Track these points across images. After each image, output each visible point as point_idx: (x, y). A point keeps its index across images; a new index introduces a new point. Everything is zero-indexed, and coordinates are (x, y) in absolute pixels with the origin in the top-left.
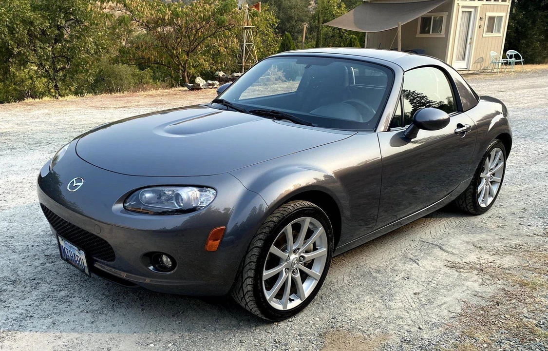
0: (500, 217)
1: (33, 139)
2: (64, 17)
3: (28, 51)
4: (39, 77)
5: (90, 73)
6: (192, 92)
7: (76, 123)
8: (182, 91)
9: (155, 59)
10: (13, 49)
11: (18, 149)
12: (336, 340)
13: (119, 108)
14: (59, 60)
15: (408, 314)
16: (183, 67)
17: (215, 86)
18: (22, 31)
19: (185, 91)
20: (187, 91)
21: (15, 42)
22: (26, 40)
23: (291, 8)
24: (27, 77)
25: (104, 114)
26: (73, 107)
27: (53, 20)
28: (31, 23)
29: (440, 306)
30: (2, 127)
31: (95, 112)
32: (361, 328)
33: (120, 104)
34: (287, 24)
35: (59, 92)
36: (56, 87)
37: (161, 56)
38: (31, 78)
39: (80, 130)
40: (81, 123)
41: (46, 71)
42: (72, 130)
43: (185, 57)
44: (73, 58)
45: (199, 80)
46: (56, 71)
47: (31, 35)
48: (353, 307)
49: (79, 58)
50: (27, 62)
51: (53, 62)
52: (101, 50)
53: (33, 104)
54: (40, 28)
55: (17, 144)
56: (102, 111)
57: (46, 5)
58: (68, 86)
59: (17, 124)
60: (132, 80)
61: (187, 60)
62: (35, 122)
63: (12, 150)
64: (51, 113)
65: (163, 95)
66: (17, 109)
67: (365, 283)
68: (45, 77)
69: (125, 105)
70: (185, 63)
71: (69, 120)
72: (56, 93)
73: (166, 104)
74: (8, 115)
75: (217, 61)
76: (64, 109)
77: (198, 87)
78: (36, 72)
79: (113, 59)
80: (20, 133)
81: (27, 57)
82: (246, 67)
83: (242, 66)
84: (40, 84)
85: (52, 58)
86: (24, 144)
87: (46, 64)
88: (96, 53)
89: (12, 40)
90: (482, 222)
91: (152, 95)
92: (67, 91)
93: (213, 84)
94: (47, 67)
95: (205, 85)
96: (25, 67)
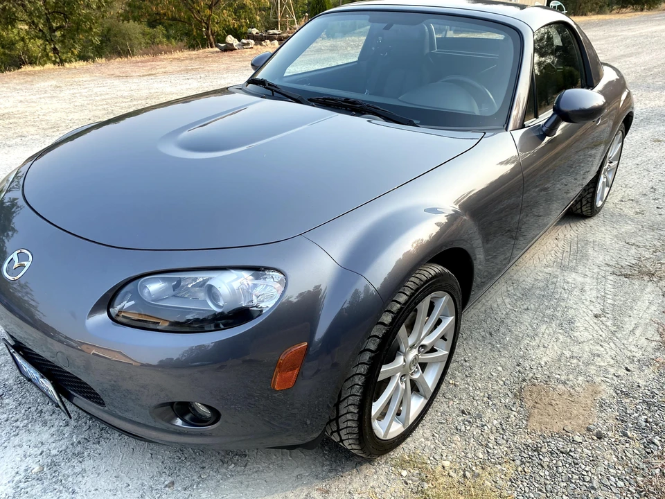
0: (632, 200)
1: (48, 122)
4: (32, 38)
5: (95, 32)
6: (225, 53)
7: (96, 98)
8: (213, 53)
9: (172, 15)
11: (31, 137)
12: (539, 402)
13: (143, 76)
14: (55, 17)
15: (602, 349)
16: (206, 23)
17: (250, 46)
19: (217, 52)
20: (218, 52)
24: (17, 38)
25: (128, 85)
26: (86, 77)
29: (632, 332)
30: (2, 106)
31: (116, 82)
32: (559, 377)
33: (144, 71)
35: (59, 57)
36: (55, 50)
37: (180, 11)
38: (23, 39)
39: (105, 106)
40: (103, 97)
41: (40, 30)
42: (94, 108)
43: (208, 12)
44: (71, 14)
45: (230, 39)
46: (52, 30)
48: (534, 344)
49: (79, 14)
50: (14, 20)
51: (48, 19)
52: (104, 4)
53: (35, 73)
55: (27, 129)
56: (123, 80)
58: (70, 49)
59: (21, 101)
60: (143, 40)
61: (210, 15)
62: (44, 98)
63: (23, 138)
64: (61, 85)
65: (192, 59)
66: (15, 81)
67: (532, 306)
68: (39, 38)
69: (150, 72)
70: (208, 19)
71: (86, 94)
72: (56, 58)
73: (200, 70)
74: (5, 89)
75: (240, 16)
76: (77, 80)
77: (231, 47)
78: (28, 33)
79: (121, 15)
80: (27, 114)
81: (14, 14)
82: (282, 23)
83: (277, 22)
84: (36, 46)
85: (46, 14)
86: (36, 128)
87: (39, 22)
88: (99, 8)
90: (617, 208)
91: (179, 59)
92: (70, 55)
93: (248, 44)
94: (41, 26)
95: (239, 45)
96: (14, 26)
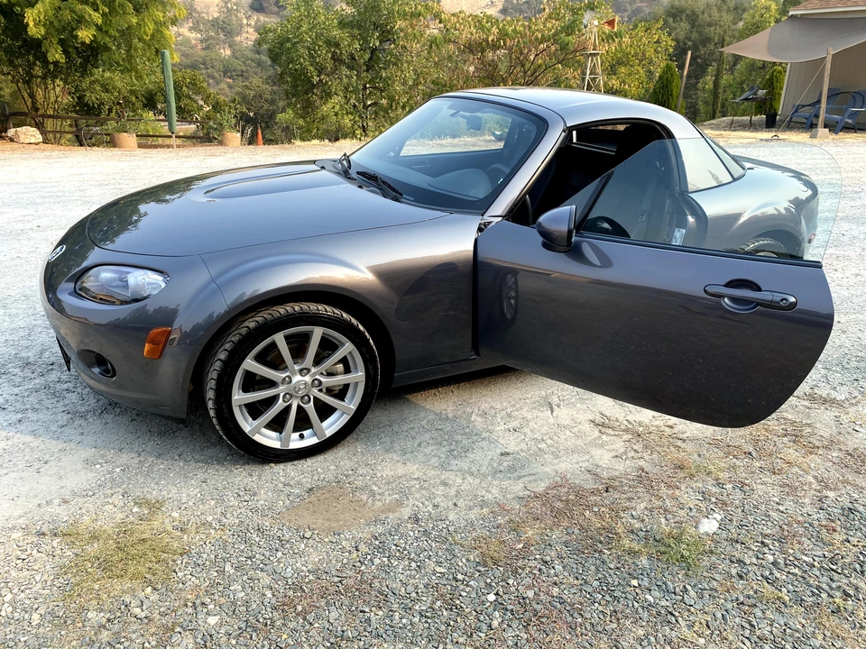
2: (378, 38)
3: (331, 80)
10: (312, 77)
14: (372, 93)
18: (325, 55)
21: (316, 69)
22: (329, 65)
23: (710, 25)
27: (366, 41)
28: (337, 45)
34: (701, 47)
35: (366, 135)
36: (362, 127)
41: (354, 106)
46: (366, 107)
47: (337, 59)
50: (329, 94)
54: (346, 51)
57: (358, 21)
87: (352, 97)
89: (311, 65)
94: (352, 101)
